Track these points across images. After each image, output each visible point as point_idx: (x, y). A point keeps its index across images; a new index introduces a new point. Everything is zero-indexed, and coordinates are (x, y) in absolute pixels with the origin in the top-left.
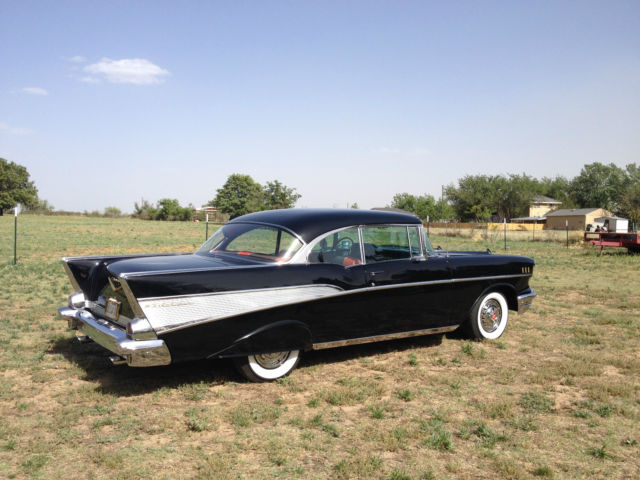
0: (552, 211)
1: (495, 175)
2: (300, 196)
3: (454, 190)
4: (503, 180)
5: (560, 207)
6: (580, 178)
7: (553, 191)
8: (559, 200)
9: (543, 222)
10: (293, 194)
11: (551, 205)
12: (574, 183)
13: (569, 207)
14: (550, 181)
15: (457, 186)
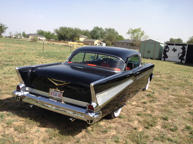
0: (85, 39)
1: (70, 27)
2: (7, 28)
3: (58, 30)
4: (72, 29)
5: (87, 38)
6: (92, 30)
7: (85, 33)
8: (87, 36)
9: (83, 42)
10: (5, 27)
11: (85, 38)
12: (91, 32)
13: (90, 39)
14: (84, 30)
15: (59, 29)
